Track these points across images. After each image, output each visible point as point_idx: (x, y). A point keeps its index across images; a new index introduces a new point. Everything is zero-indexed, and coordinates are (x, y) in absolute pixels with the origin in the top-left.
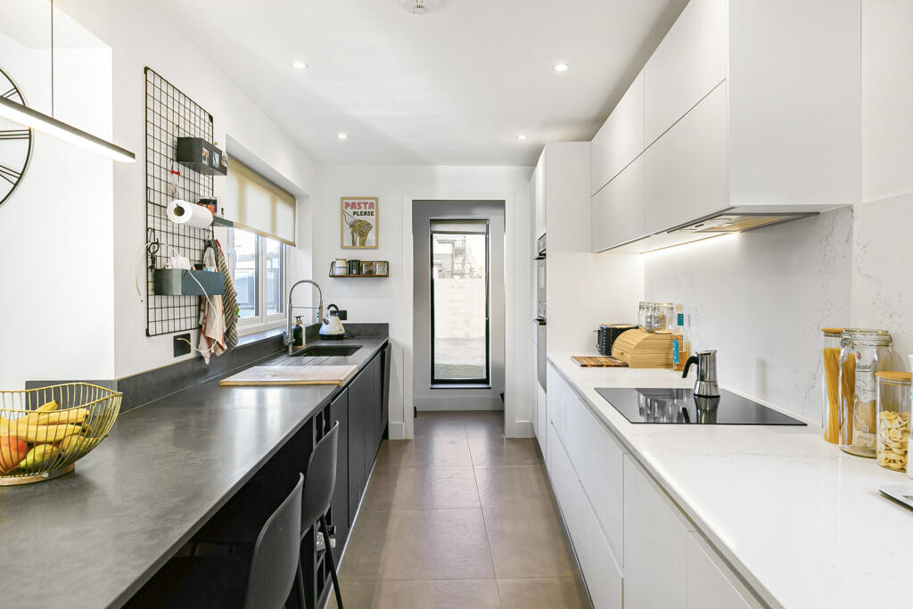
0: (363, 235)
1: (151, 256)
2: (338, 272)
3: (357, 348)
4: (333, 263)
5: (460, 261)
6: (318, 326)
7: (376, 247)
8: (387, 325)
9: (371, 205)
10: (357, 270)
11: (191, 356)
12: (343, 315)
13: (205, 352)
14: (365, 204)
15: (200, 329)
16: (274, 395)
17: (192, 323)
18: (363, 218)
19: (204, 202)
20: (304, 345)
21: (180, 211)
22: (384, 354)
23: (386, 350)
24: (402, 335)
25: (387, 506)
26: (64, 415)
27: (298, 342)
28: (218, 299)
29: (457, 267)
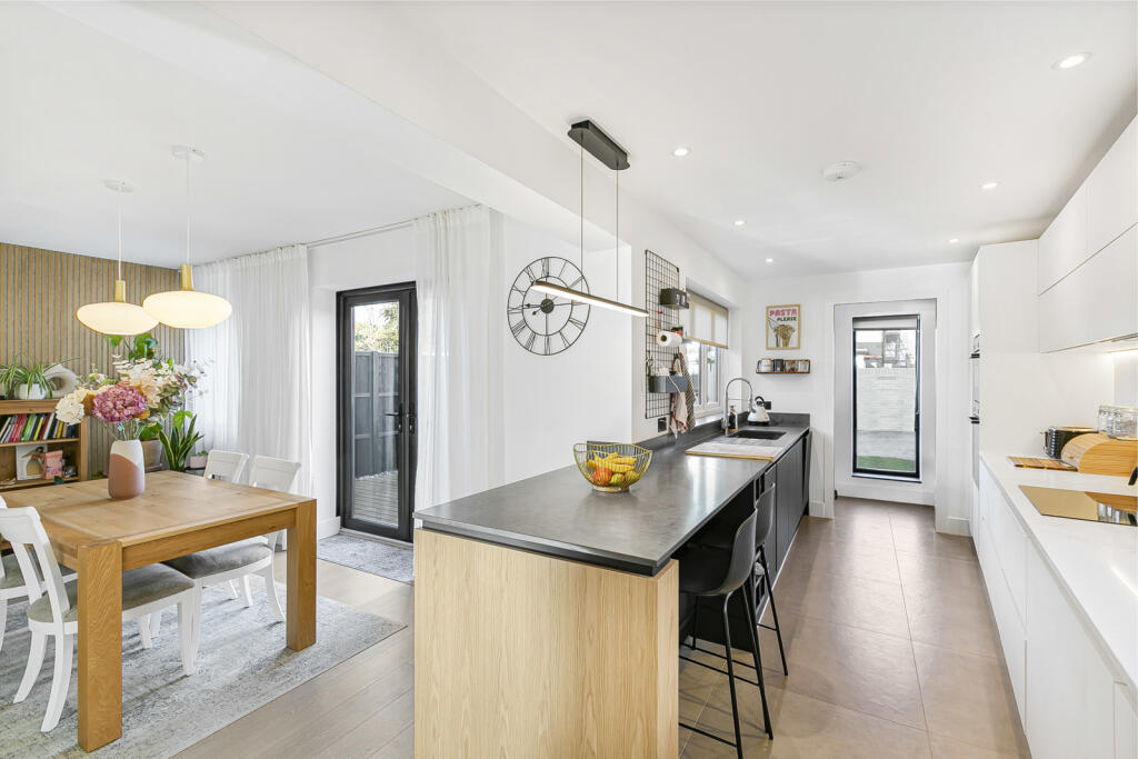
0: (786, 338)
1: (648, 368)
2: (763, 369)
3: (780, 434)
4: (759, 362)
5: (894, 348)
6: (746, 414)
7: (798, 348)
8: (808, 416)
9: (794, 311)
10: (780, 367)
11: (666, 432)
12: (768, 405)
13: (675, 430)
14: (788, 311)
15: (672, 414)
16: (711, 463)
17: (667, 410)
18: (785, 323)
19: (675, 329)
20: (736, 430)
21: (664, 339)
22: (805, 439)
23: (807, 438)
24: (824, 425)
25: (809, 567)
26: (623, 460)
27: (732, 426)
28: (683, 396)
29: (889, 354)
